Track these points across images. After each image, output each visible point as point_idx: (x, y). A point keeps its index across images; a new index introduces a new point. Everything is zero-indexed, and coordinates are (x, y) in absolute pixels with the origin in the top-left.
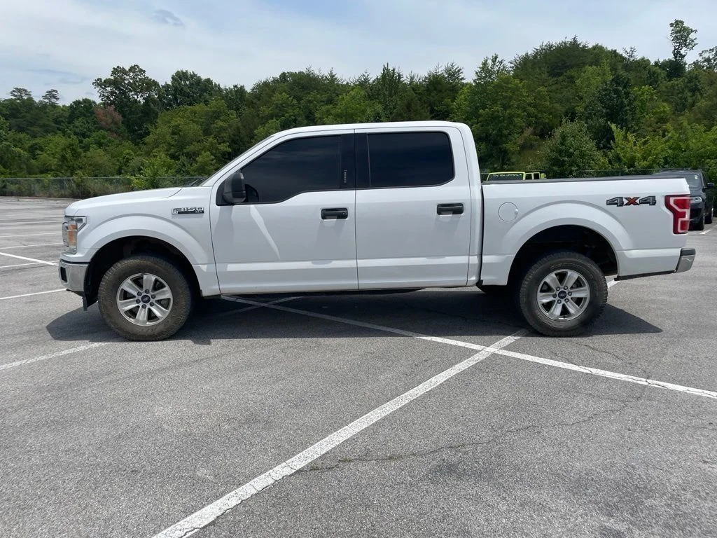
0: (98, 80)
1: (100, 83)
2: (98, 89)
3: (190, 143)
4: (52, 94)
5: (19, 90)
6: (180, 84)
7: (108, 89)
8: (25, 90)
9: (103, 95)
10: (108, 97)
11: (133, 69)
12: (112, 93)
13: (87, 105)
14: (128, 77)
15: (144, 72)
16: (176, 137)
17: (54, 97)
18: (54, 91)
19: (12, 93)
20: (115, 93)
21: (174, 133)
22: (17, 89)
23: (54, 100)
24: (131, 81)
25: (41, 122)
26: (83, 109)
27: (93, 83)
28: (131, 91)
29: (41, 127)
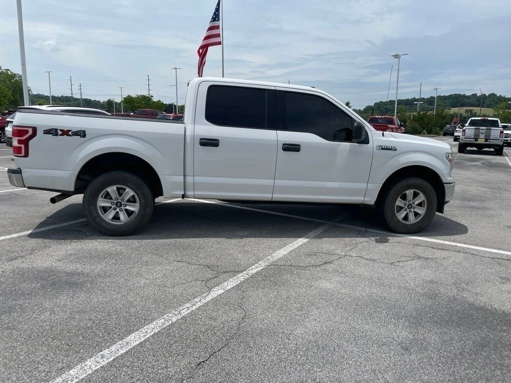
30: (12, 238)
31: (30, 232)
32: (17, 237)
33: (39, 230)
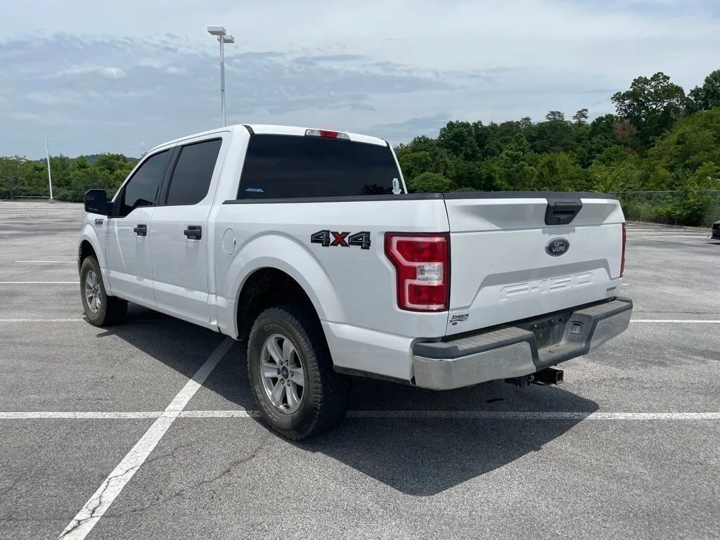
0: (617, 94)
1: (619, 98)
2: (616, 103)
3: (695, 153)
4: (582, 114)
5: (553, 113)
6: (713, 85)
7: (627, 102)
8: (559, 113)
9: (621, 109)
10: (625, 111)
11: (656, 77)
12: (629, 106)
13: (609, 120)
14: (649, 87)
15: (668, 78)
16: (680, 147)
17: (584, 116)
18: (585, 110)
19: (547, 116)
20: (633, 105)
21: (679, 143)
22: (552, 112)
23: (583, 119)
24: (652, 90)
25: (563, 142)
26: (604, 124)
27: (612, 98)
28: (649, 101)
29: (562, 145)
30: (625, 411)
31: (592, 416)
32: (616, 411)
33: (575, 415)
